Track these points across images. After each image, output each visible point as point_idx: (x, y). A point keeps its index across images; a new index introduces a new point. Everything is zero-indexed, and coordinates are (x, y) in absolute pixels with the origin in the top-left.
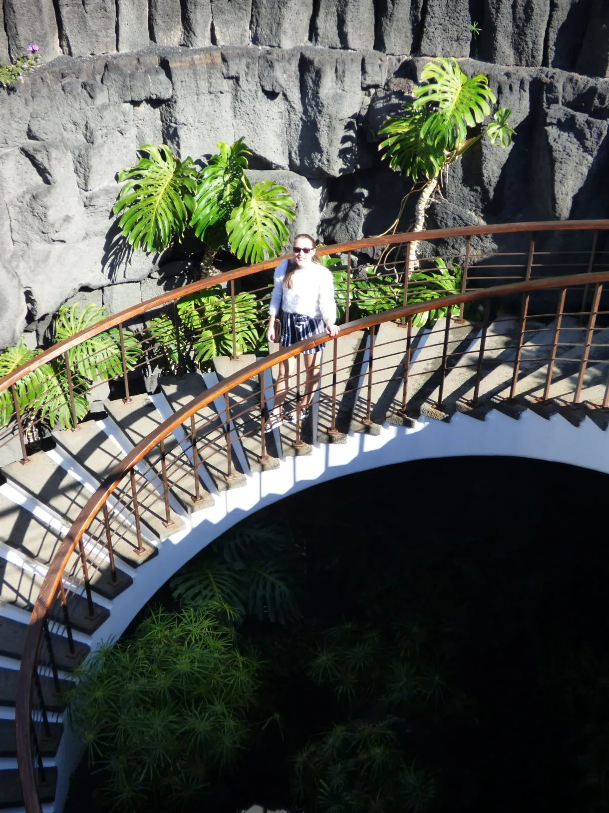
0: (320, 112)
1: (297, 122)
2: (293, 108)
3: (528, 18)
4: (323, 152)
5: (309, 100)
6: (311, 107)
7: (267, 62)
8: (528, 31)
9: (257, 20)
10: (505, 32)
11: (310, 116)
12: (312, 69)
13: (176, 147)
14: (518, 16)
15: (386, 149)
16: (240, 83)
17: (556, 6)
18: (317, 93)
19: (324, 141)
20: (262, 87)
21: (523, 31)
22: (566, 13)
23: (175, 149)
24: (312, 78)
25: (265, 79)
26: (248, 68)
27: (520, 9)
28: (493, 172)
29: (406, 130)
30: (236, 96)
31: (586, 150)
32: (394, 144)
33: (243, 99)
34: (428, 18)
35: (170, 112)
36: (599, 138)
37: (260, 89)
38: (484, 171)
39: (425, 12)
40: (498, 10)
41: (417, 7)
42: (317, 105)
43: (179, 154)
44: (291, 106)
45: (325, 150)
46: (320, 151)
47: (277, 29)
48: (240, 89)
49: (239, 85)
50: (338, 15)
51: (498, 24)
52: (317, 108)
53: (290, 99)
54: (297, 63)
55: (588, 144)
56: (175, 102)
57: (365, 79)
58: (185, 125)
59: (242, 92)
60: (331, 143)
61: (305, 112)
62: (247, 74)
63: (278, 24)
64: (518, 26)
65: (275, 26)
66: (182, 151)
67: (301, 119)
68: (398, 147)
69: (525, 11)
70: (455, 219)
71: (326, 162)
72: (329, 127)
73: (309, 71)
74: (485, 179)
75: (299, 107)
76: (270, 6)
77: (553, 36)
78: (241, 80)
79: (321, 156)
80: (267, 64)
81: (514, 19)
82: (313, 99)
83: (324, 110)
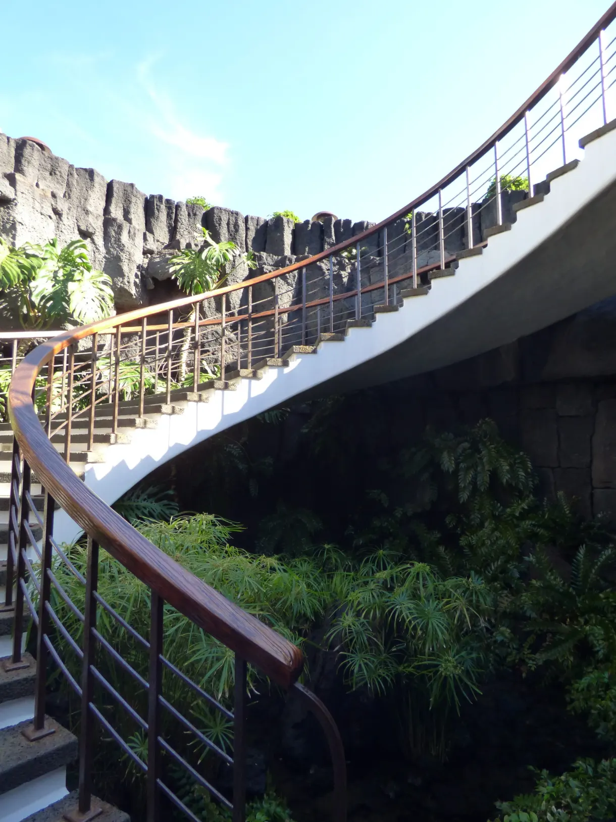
0: (122, 250)
1: (101, 259)
2: (98, 250)
3: (237, 231)
4: (124, 276)
5: (111, 244)
6: (113, 248)
7: (84, 210)
8: (238, 237)
9: (69, 194)
10: (225, 237)
11: (113, 254)
12: (115, 225)
13: (11, 240)
14: (231, 229)
15: (175, 272)
16: (62, 218)
17: (249, 228)
18: (119, 239)
19: (125, 268)
20: (78, 226)
21: (234, 237)
22: (254, 233)
23: (10, 240)
24: (114, 230)
25: (81, 221)
26: (69, 210)
27: (232, 227)
28: (236, 301)
29: (187, 262)
30: (58, 227)
31: (288, 284)
32: (181, 269)
33: (63, 230)
34: (179, 224)
35: (8, 213)
36: (294, 278)
37: (77, 228)
38: (231, 300)
39: (176, 221)
40: (220, 224)
41: (171, 219)
42: (119, 246)
43: (13, 244)
44: (97, 248)
45: (126, 274)
46: (123, 275)
47: (85, 202)
48: (61, 222)
49: (61, 220)
50: (124, 209)
51: (221, 231)
52: (119, 248)
53: (96, 242)
54: (102, 222)
55: (289, 281)
56: (16, 205)
57: (146, 245)
58: (22, 225)
59: (63, 226)
60: (130, 270)
61: (108, 252)
62: (68, 214)
63: (86, 199)
64: (231, 235)
65: (83, 200)
66: (16, 242)
67: (105, 257)
68: (183, 271)
69: (235, 227)
70: (213, 334)
71: (127, 284)
72: (129, 260)
73: (112, 226)
74: (231, 305)
75: (102, 249)
76: (79, 188)
77: (250, 243)
78: (63, 216)
79: (123, 279)
80: (83, 212)
81: (229, 231)
82: (115, 243)
83: (126, 249)
